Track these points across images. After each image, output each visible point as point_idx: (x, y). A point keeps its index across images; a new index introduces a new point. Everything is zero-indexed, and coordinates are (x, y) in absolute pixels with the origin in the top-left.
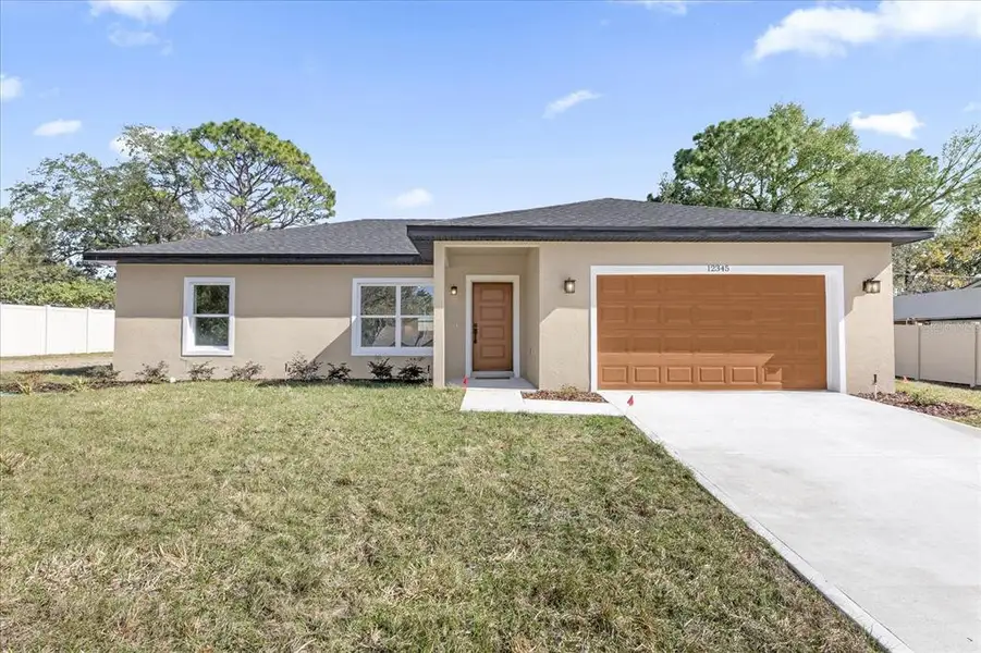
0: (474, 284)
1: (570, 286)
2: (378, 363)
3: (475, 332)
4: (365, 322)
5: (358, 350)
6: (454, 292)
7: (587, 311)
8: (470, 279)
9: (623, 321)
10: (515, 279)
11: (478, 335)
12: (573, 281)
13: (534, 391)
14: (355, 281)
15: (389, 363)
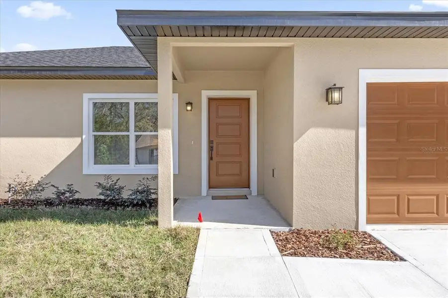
0: (210, 100)
1: (336, 95)
2: (108, 183)
3: (211, 149)
4: (97, 139)
5: (90, 168)
6: (189, 108)
7: (354, 132)
8: (206, 94)
9: (394, 140)
10: (252, 95)
11: (214, 152)
12: (340, 89)
13: (287, 229)
14: (86, 97)
15: (120, 183)
